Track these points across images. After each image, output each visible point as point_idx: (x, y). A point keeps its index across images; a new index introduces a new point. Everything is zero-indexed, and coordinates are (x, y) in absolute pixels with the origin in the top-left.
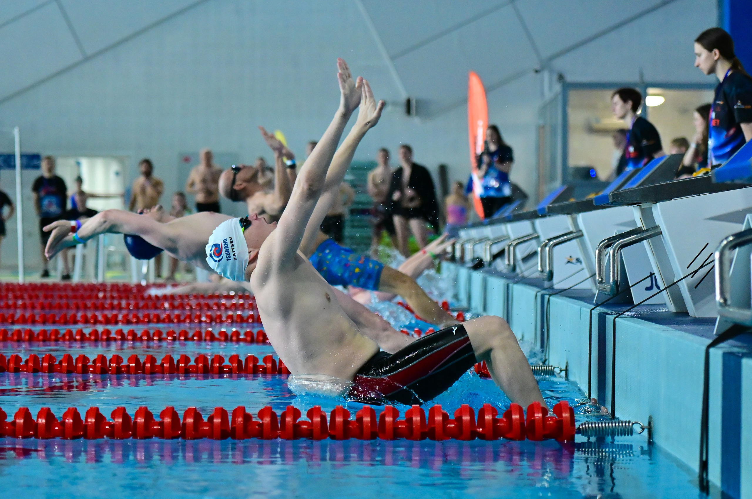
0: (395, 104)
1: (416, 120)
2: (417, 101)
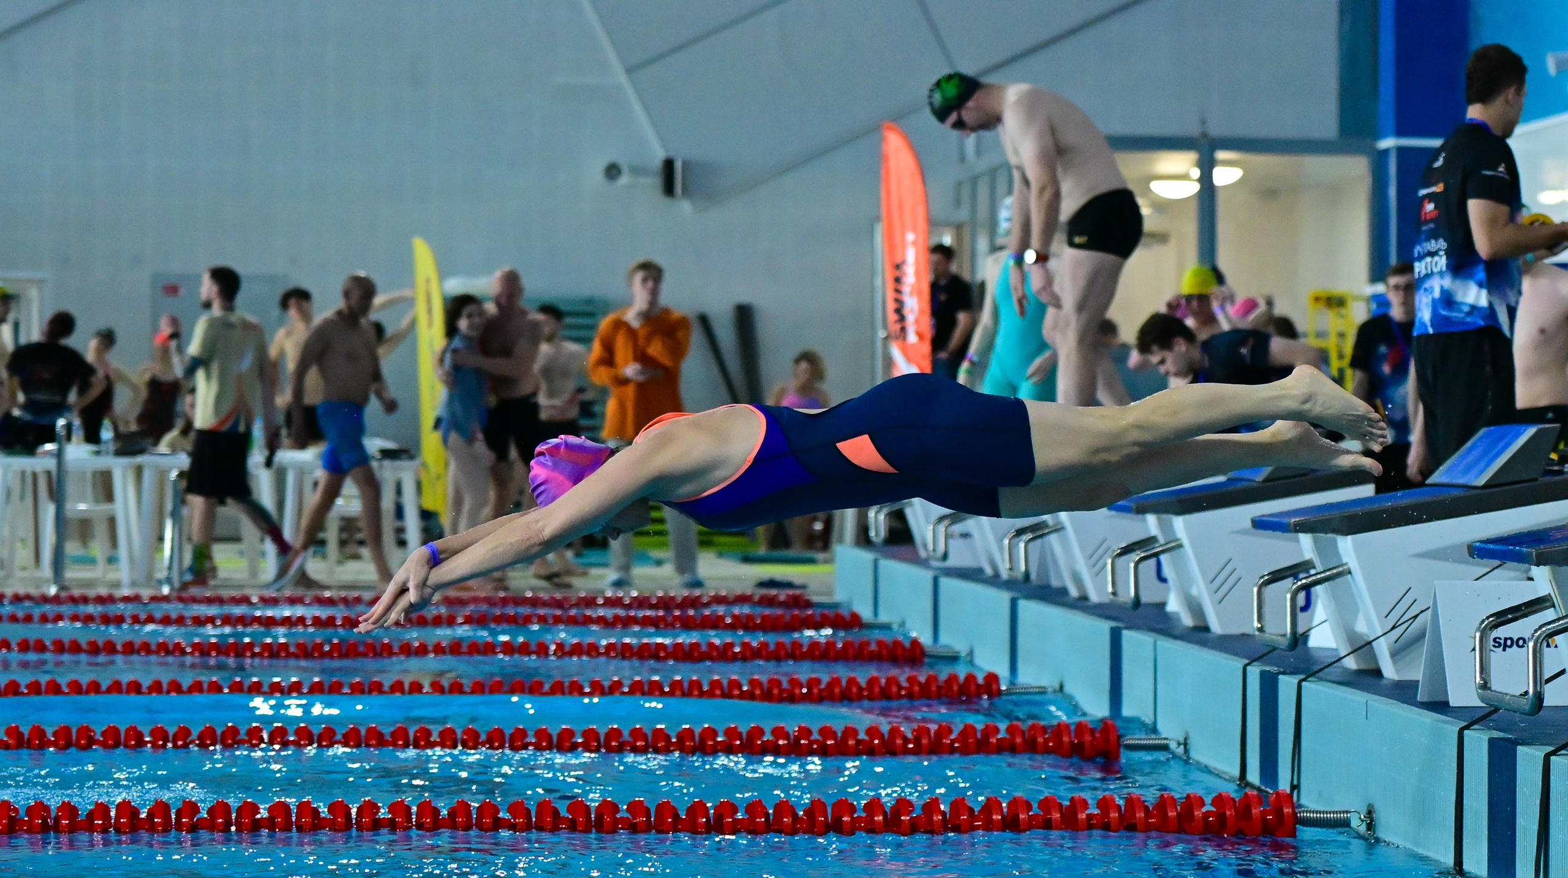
0: (637, 171)
1: (684, 207)
2: (685, 164)
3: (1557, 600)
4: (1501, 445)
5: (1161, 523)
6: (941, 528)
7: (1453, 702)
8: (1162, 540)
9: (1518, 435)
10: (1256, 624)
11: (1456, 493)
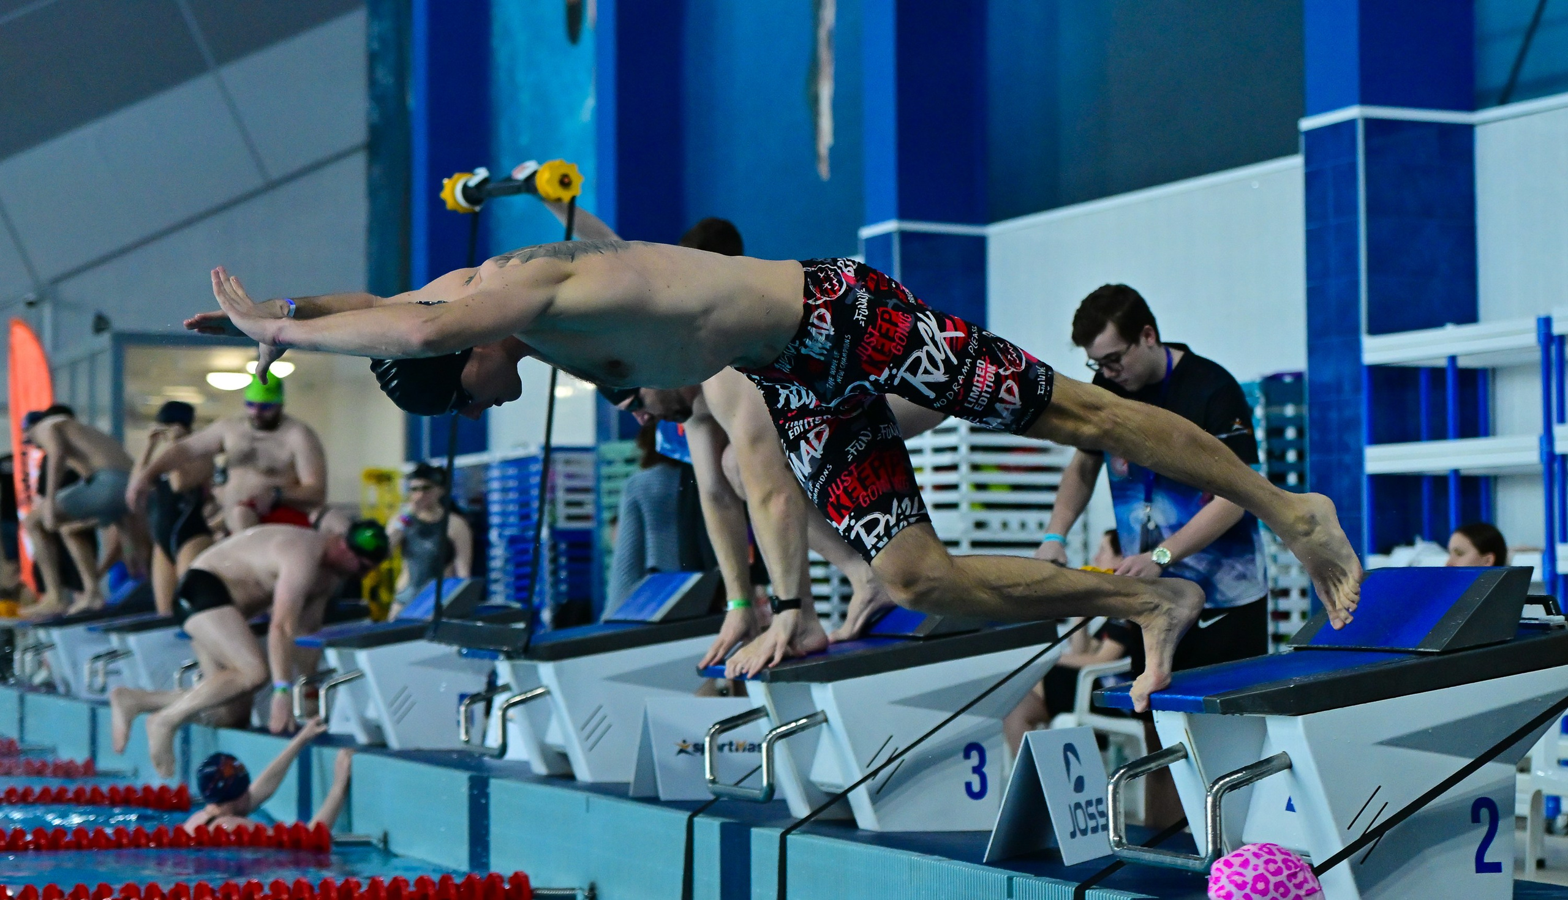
3: (770, 708)
4: (669, 588)
5: (341, 657)
6: (100, 664)
7: (663, 796)
8: (341, 671)
9: (683, 581)
10: (463, 737)
11: (640, 627)
